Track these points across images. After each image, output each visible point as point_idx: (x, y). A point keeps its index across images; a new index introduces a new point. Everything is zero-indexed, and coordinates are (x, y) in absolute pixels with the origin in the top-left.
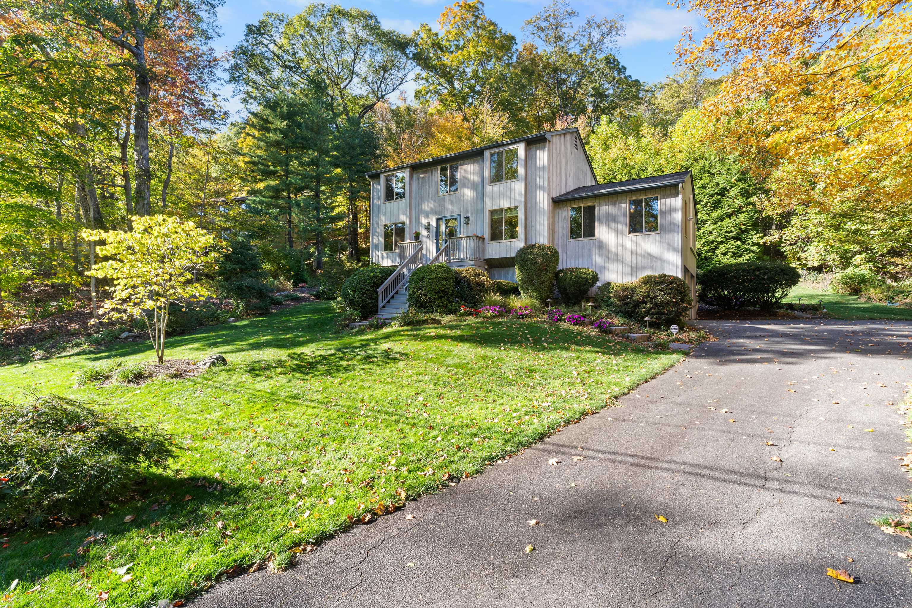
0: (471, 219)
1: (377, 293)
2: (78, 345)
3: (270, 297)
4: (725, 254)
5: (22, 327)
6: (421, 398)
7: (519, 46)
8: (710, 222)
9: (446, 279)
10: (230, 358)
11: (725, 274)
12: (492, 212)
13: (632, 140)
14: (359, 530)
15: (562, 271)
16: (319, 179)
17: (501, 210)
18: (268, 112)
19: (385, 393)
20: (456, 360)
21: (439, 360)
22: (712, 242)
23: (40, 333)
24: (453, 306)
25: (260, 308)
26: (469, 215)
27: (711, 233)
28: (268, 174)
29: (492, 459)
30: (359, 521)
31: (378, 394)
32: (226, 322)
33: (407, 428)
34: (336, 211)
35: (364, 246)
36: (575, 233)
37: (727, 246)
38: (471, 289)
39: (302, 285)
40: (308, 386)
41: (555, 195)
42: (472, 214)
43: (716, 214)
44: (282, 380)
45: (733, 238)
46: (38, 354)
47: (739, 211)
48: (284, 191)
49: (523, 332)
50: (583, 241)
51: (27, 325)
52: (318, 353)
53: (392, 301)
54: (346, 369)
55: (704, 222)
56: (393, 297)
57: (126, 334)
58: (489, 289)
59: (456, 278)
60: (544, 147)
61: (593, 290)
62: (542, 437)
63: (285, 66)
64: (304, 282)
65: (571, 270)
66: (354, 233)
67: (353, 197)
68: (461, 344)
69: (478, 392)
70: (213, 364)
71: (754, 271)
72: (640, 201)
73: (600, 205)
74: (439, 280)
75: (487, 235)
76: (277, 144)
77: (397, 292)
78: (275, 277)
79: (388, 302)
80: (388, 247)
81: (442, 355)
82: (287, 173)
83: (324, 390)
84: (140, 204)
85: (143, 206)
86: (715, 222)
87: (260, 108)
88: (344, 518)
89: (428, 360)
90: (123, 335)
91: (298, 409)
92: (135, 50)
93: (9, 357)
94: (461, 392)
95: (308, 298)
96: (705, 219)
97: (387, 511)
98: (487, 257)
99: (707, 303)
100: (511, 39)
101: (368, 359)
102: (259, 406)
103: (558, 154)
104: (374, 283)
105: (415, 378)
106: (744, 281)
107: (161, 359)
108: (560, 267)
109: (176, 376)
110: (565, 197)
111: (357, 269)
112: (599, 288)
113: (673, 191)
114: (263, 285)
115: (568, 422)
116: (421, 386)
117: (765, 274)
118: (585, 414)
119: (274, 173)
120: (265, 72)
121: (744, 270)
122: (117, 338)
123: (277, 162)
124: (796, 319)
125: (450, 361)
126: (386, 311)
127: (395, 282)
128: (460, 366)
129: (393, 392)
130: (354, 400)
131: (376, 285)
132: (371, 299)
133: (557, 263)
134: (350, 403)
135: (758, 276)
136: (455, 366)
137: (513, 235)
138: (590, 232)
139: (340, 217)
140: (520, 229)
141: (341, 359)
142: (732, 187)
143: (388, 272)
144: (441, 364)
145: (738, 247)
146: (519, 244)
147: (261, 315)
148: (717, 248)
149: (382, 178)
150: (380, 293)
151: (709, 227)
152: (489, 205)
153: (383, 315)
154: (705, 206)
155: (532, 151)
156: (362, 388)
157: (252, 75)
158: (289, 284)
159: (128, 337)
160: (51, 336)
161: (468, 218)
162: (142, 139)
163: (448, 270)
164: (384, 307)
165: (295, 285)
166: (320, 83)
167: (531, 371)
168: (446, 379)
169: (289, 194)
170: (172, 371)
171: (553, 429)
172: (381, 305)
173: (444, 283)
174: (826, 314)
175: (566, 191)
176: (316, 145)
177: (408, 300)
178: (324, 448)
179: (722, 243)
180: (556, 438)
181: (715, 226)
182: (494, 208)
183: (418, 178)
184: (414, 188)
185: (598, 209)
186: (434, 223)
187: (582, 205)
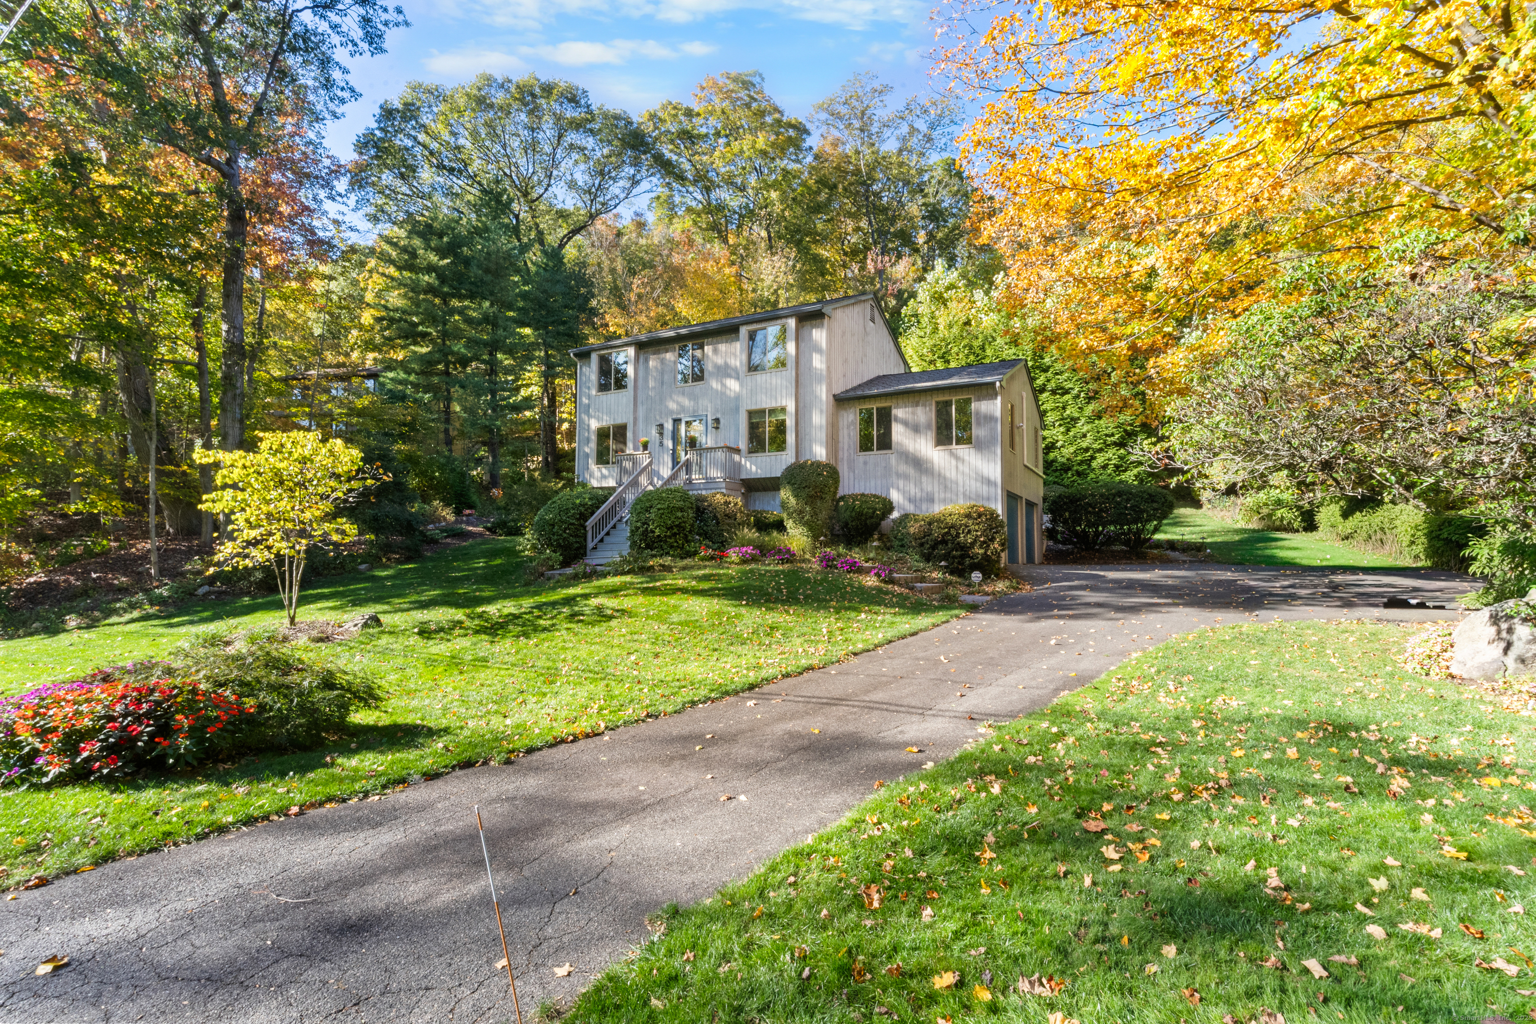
0: (722, 421)
1: (585, 528)
2: (133, 606)
3: (421, 532)
4: (1105, 467)
5: (32, 580)
6: (633, 658)
7: (813, 141)
8: (1083, 420)
9: (681, 510)
10: (384, 619)
11: (1079, 500)
12: (751, 414)
13: (979, 294)
14: (563, 746)
15: (842, 498)
16: (494, 346)
17: (763, 411)
18: (417, 242)
19: (591, 653)
20: (683, 617)
21: (661, 618)
22: (1087, 450)
23: (66, 589)
24: (691, 547)
25: (408, 549)
26: (719, 416)
27: (1085, 436)
28: (412, 335)
29: (693, 703)
30: (563, 741)
31: (583, 654)
32: (355, 570)
33: (613, 683)
34: (524, 393)
35: (566, 446)
36: (865, 445)
37: (1107, 456)
38: (718, 523)
39: (468, 512)
40: (497, 648)
41: (838, 389)
42: (723, 414)
43: (1089, 409)
44: (465, 642)
45: (1115, 444)
46: (72, 621)
47: (1125, 405)
48: (439, 363)
49: (777, 583)
50: (875, 456)
51: (39, 576)
52: (506, 611)
53: (607, 539)
54: (545, 629)
55: (1075, 420)
56: (608, 534)
57: (206, 588)
58: (743, 524)
59: (698, 509)
60: (822, 325)
61: (886, 524)
62: (752, 687)
63: (440, 167)
64: (470, 507)
65: (854, 497)
66: (551, 429)
67: (549, 376)
68: (694, 598)
69: (702, 651)
70: (366, 625)
71: (1114, 495)
72: (948, 404)
73: (897, 407)
74: (672, 510)
75: (743, 445)
76: (430, 289)
77: (614, 527)
78: (426, 499)
79: (602, 540)
80: (602, 458)
81: (666, 612)
82: (445, 335)
83: (517, 652)
84: (230, 394)
85: (234, 397)
86: (1090, 421)
87: (402, 233)
88: (550, 738)
89: (648, 617)
90: (201, 591)
91: (488, 671)
92: (226, 168)
93: (24, 624)
94: (681, 651)
95: (481, 535)
96: (1076, 415)
97: (587, 736)
98: (744, 477)
99: (1056, 541)
100: (802, 130)
101: (572, 617)
102: (441, 669)
103: (844, 333)
104: (581, 514)
105: (628, 637)
106: (1101, 510)
107: (292, 620)
108: (840, 493)
109: (321, 640)
110: (852, 394)
111: (557, 492)
112: (894, 521)
113: (990, 391)
114: (411, 514)
115: (787, 676)
116: (636, 646)
117: (1128, 500)
118: (810, 668)
119: (424, 335)
120: (407, 172)
121: (1102, 495)
122: (192, 594)
123: (431, 318)
124: (1166, 563)
125: (675, 618)
126: (599, 554)
127: (612, 511)
128: (686, 623)
129: (601, 652)
130: (554, 661)
131: (584, 517)
132: (576, 536)
133: (836, 488)
134: (550, 664)
135: (1119, 503)
136: (680, 623)
137: (780, 445)
138: (885, 443)
139: (528, 403)
140: (791, 438)
141: (539, 617)
142: (1114, 369)
143: (600, 497)
144: (663, 621)
145: (1121, 458)
146: (787, 458)
147: (408, 560)
148: (1093, 458)
149: (594, 357)
150: (589, 528)
151: (1082, 426)
152: (748, 403)
153: (594, 560)
154: (1077, 396)
155: (805, 332)
156: (564, 649)
157: (387, 178)
158: (448, 514)
159: (208, 593)
160: (84, 593)
161: (717, 420)
162: (234, 301)
163: (685, 497)
164: (595, 548)
165: (458, 512)
166: (500, 194)
167: (772, 628)
168: (667, 638)
169: (447, 366)
170: (314, 633)
171: (768, 681)
172: (590, 545)
173: (679, 514)
174: (1209, 555)
175: (856, 383)
176: (492, 293)
177: (630, 538)
178: (524, 702)
179: (1100, 450)
180: (766, 688)
181: (1089, 426)
182: (754, 407)
183: (647, 361)
184: (641, 374)
185: (894, 412)
186: (669, 426)
187: (874, 406)
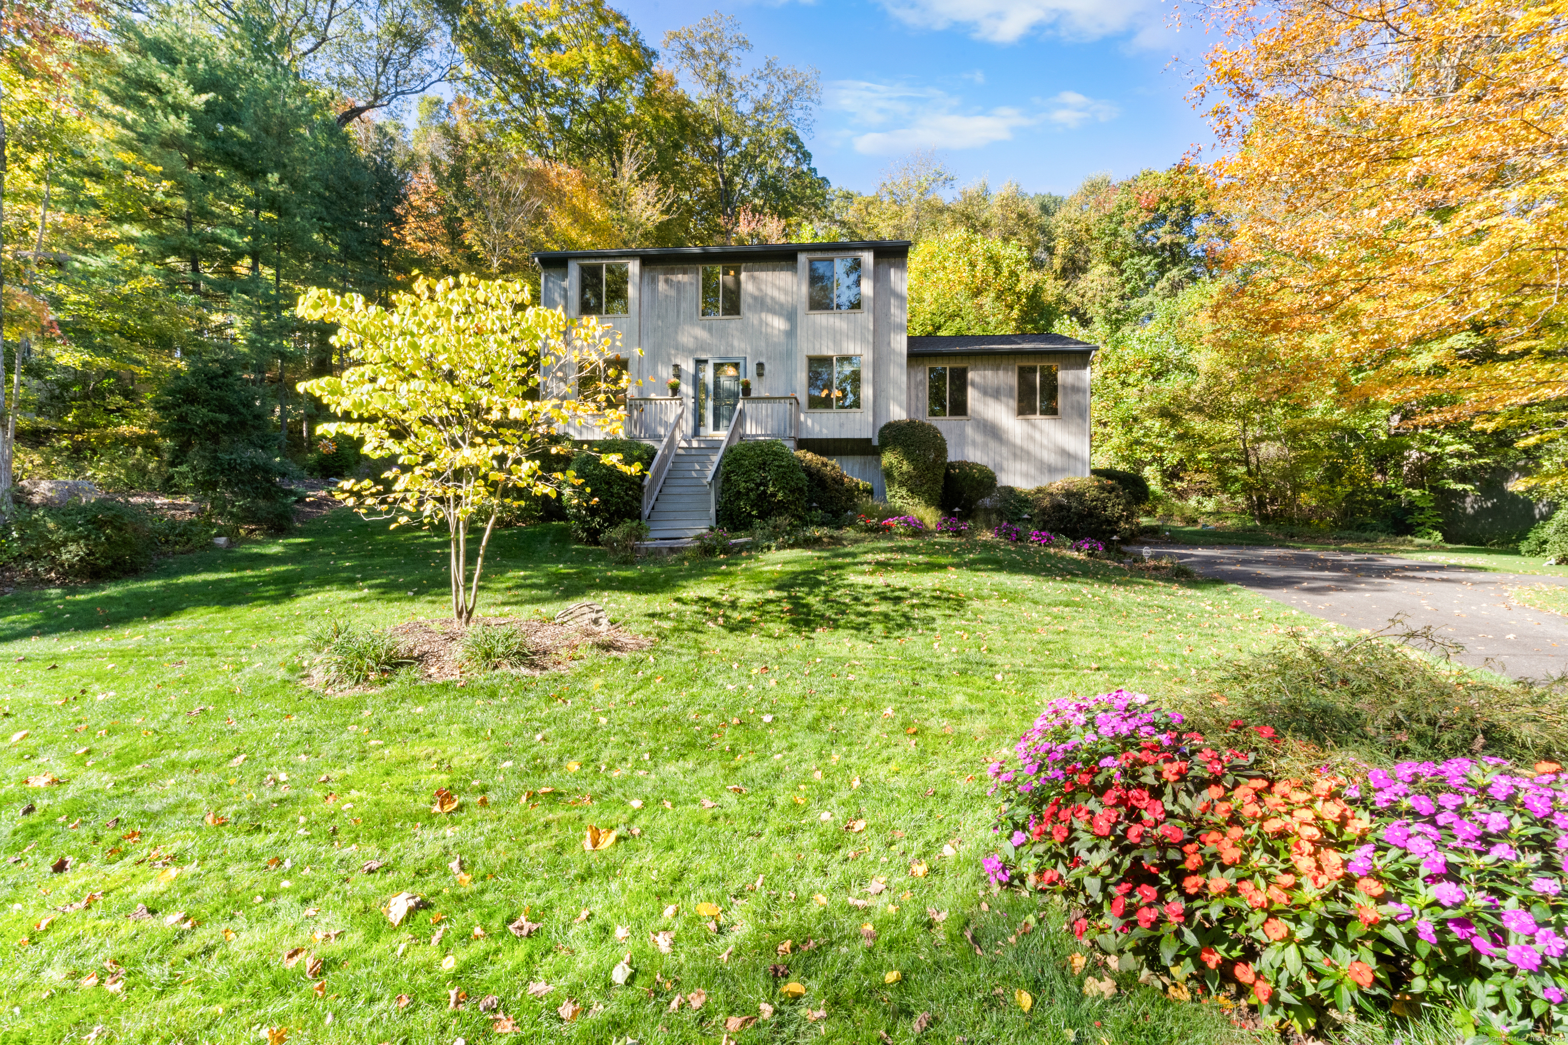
0: (767, 367)
12: (812, 360)
17: (829, 359)
26: (763, 360)
36: (936, 409)
42: (769, 358)
50: (948, 421)
60: (903, 265)
65: (967, 465)
72: (1034, 370)
73: (975, 368)
75: (801, 396)
98: (806, 435)
100: (652, 54)
113: (1079, 360)
137: (852, 402)
138: (958, 409)
140: (867, 392)
146: (863, 419)
149: (574, 269)
152: (807, 347)
153: (659, 531)
155: (883, 270)
161: (761, 366)
164: (649, 517)
172: (646, 513)
174: (1171, 538)
182: (816, 353)
183: (654, 281)
184: (645, 298)
185: (971, 375)
186: (688, 367)
187: (947, 366)
